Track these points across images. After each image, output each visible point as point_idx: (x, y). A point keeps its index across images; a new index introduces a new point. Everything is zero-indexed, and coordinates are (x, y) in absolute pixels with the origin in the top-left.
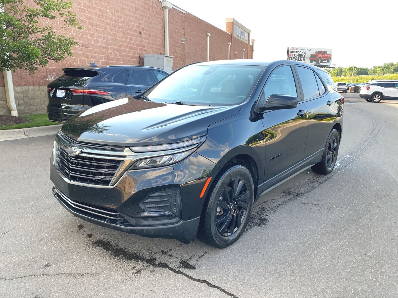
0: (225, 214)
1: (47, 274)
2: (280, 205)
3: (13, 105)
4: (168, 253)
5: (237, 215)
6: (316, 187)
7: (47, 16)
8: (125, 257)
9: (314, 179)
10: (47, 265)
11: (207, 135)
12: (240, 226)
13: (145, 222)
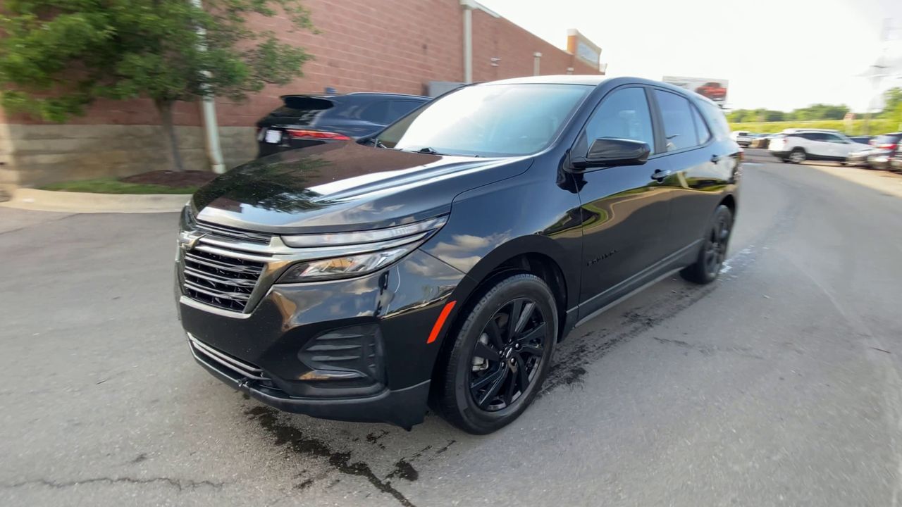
0: (492, 369)
1: (132, 479)
2: (614, 341)
3: (216, 154)
4: (379, 441)
5: (519, 369)
6: (684, 307)
7: (261, 11)
8: (294, 446)
9: (682, 292)
10: (141, 458)
11: (450, 213)
12: (526, 389)
13: (314, 390)
